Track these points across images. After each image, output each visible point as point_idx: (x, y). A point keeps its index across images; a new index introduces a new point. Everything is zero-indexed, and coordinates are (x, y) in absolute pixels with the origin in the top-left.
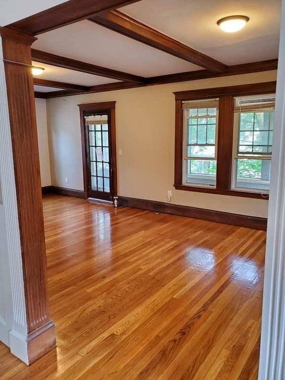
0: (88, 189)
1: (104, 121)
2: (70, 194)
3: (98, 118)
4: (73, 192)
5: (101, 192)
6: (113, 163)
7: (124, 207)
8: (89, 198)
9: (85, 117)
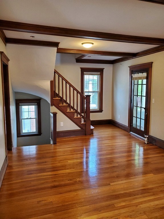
0: (131, 125)
1: (143, 77)
2: (120, 127)
3: (140, 75)
4: (122, 126)
5: (138, 129)
6: (147, 109)
7: (153, 145)
8: (131, 132)
9: (132, 75)
